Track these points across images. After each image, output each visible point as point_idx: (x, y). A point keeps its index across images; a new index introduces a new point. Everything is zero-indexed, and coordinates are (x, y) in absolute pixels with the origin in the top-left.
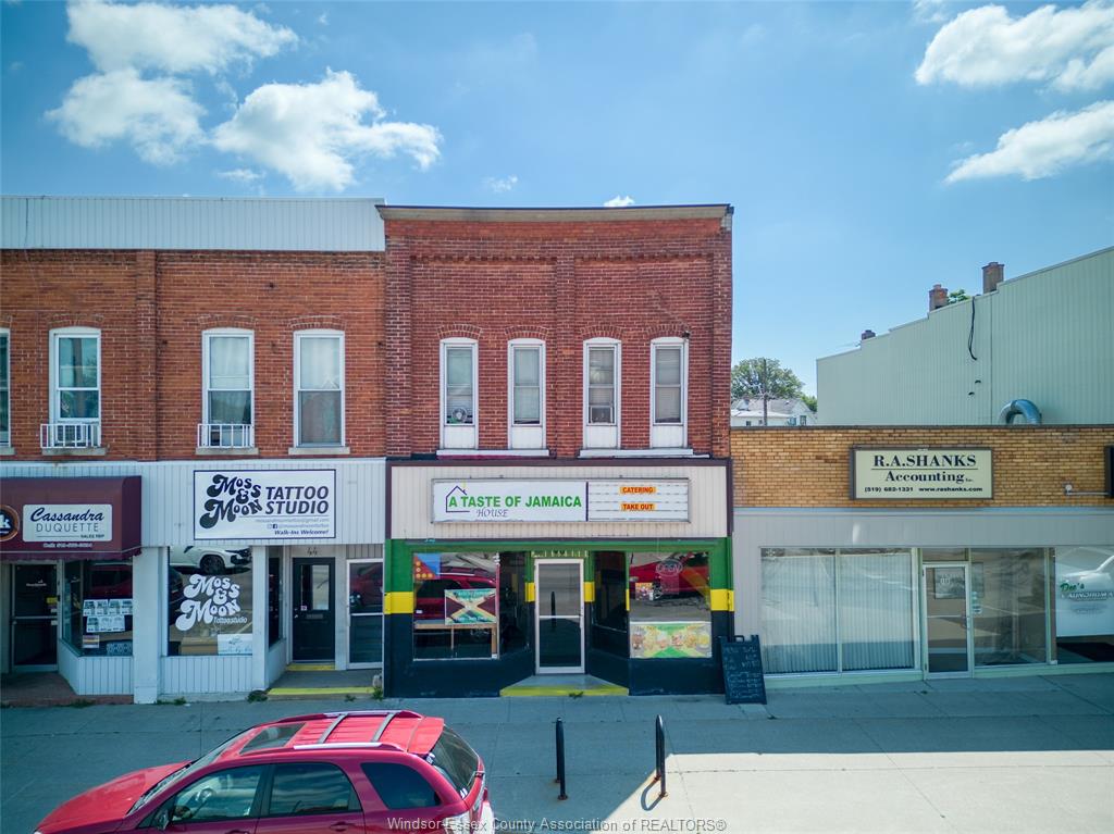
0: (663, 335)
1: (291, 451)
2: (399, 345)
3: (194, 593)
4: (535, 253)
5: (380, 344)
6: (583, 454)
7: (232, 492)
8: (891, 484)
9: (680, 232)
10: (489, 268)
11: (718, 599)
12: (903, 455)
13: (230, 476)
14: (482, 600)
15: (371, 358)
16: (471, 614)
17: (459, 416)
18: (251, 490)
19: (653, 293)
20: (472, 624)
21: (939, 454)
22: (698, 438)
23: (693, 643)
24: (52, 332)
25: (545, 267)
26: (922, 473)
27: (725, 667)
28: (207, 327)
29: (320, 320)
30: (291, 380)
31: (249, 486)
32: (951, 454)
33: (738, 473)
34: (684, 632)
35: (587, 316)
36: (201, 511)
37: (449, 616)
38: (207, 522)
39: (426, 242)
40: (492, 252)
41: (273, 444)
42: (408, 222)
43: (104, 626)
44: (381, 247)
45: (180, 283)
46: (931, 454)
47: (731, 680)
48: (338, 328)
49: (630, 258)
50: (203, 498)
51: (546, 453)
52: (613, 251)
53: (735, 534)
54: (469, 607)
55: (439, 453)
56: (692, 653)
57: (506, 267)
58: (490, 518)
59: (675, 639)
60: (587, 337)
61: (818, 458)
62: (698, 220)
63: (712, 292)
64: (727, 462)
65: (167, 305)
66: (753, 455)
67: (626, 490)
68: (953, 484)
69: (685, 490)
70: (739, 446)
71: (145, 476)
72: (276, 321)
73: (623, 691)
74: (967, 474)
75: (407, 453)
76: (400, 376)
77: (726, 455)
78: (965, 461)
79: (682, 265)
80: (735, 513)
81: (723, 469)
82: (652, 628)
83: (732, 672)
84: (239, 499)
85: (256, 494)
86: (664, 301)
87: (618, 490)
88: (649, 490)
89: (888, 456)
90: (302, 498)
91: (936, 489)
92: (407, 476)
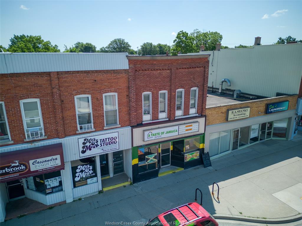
0: (193, 87)
1: (105, 128)
2: (133, 96)
3: (80, 170)
4: (166, 68)
5: (127, 96)
6: (176, 118)
7: (90, 142)
8: (234, 117)
9: (199, 61)
10: (154, 72)
11: (201, 146)
12: (236, 111)
13: (89, 138)
14: (154, 156)
15: (125, 100)
16: (151, 160)
17: (147, 112)
18: (96, 141)
19: (192, 77)
20: (152, 162)
21: (242, 109)
22: (199, 111)
23: (196, 156)
24: (20, 101)
25: (168, 71)
26: (239, 114)
27: (203, 160)
28: (76, 95)
29: (111, 90)
30: (103, 108)
31: (95, 140)
32: (244, 109)
33: (207, 118)
34: (194, 154)
35: (177, 83)
36: (81, 149)
37: (146, 162)
38: (83, 152)
39: (139, 66)
40: (156, 68)
41: (99, 127)
42: (135, 60)
43: (52, 186)
44: (128, 68)
45: (65, 81)
46: (241, 110)
47: (205, 162)
48: (116, 92)
49: (188, 68)
50: (81, 145)
51: (168, 119)
52: (185, 66)
53: (205, 132)
54: (151, 159)
55: (143, 123)
56: (196, 158)
57: (159, 72)
58: (158, 138)
59: (193, 156)
60: (177, 89)
61: (221, 113)
62: (203, 58)
63: (204, 76)
64: (205, 116)
65: (62, 89)
66: (210, 114)
67: (186, 127)
68: (244, 115)
69: (198, 124)
70: (207, 112)
71: (63, 142)
72: (98, 92)
73: (183, 169)
74: (246, 113)
75: (136, 125)
76: (133, 104)
77: (205, 114)
78: (246, 110)
79: (198, 69)
80: (206, 127)
81: (205, 118)
82: (189, 155)
83: (205, 161)
84: (92, 144)
85: (97, 142)
86: (194, 78)
87: (185, 127)
88: (191, 126)
89: (234, 111)
90: (110, 141)
91: (241, 117)
92: (138, 131)
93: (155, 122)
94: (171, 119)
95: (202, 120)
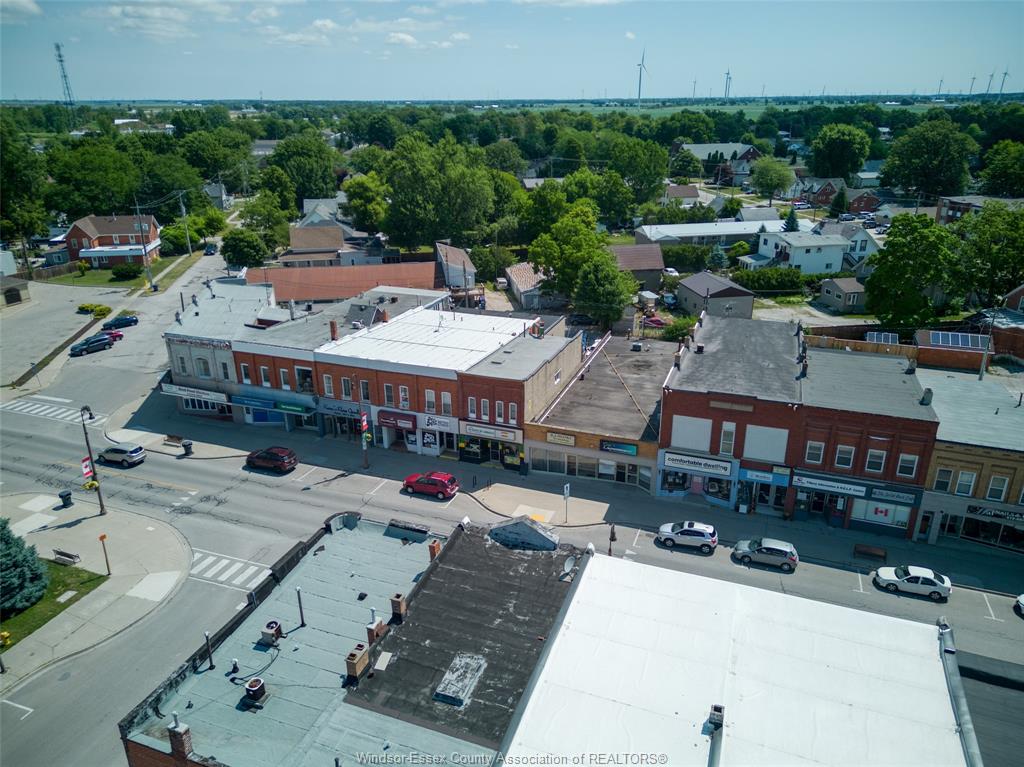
0: (511, 402)
1: (442, 414)
2: (461, 397)
3: (426, 436)
4: (486, 383)
5: (457, 396)
6: (496, 423)
7: (432, 420)
8: (554, 440)
9: (514, 384)
10: (477, 385)
11: (521, 455)
12: (557, 435)
13: (431, 417)
14: (477, 447)
15: (455, 399)
16: (475, 449)
17: (472, 412)
19: (509, 394)
21: (564, 436)
22: (518, 424)
24: (400, 386)
25: (487, 387)
26: (560, 439)
28: (426, 389)
29: (446, 391)
30: (441, 401)
31: (435, 420)
33: (525, 433)
34: (515, 460)
35: (496, 397)
36: (427, 423)
37: (471, 449)
38: (428, 425)
39: (465, 379)
40: (478, 382)
41: (438, 413)
42: (461, 375)
43: (412, 440)
44: (456, 379)
45: (421, 381)
48: (449, 392)
49: (505, 387)
50: (427, 420)
51: (488, 422)
52: (502, 385)
53: (524, 444)
55: (468, 419)
56: (516, 464)
57: (481, 385)
58: (478, 433)
60: (496, 401)
61: (541, 432)
62: (518, 383)
65: (419, 385)
66: (528, 430)
68: (566, 442)
69: (515, 435)
70: (526, 427)
71: (417, 415)
72: (438, 390)
74: (569, 440)
75: (463, 418)
76: (461, 403)
77: (523, 428)
79: (515, 389)
80: (524, 440)
81: (523, 431)
83: (522, 469)
84: (433, 422)
85: (437, 422)
86: (511, 396)
87: (501, 432)
88: (508, 433)
89: (554, 434)
90: (445, 424)
91: (563, 442)
92: (462, 423)
93: (478, 421)
94: (492, 422)
95: (519, 433)
